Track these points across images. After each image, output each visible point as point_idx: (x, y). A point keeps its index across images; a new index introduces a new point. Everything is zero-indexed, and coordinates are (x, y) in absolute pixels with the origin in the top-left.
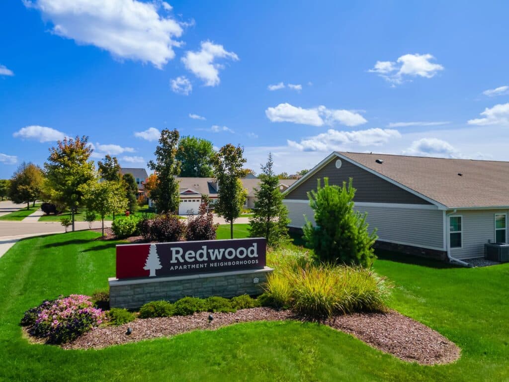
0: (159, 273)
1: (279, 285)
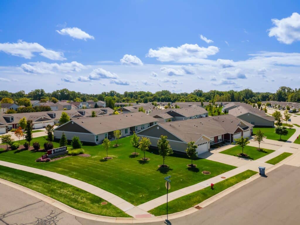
0: (53, 153)
1: (70, 152)
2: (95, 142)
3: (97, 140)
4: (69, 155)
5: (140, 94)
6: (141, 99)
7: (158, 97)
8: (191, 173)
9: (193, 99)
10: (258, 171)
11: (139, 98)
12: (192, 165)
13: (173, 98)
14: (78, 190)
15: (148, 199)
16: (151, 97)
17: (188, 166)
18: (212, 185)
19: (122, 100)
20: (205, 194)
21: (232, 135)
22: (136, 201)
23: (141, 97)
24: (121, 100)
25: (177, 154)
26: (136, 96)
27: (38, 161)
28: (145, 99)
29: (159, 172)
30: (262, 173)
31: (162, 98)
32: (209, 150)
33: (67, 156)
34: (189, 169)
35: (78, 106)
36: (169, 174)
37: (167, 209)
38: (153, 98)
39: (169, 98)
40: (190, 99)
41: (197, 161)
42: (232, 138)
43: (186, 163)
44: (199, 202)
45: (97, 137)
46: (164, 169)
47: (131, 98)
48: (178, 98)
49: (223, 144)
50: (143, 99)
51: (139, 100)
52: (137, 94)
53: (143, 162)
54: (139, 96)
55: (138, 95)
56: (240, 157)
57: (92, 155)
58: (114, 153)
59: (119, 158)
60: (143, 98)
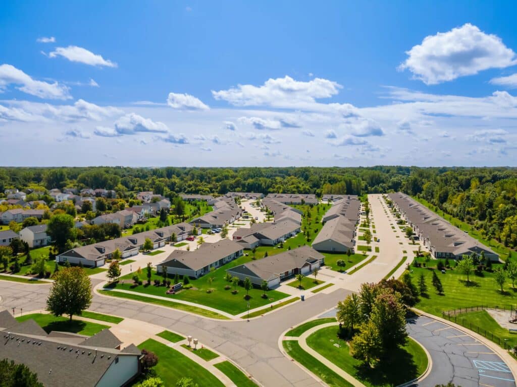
0: (175, 288)
1: (184, 287)
2: (195, 276)
3: (196, 275)
4: (184, 289)
5: (215, 176)
6: (217, 183)
7: (243, 182)
8: (263, 300)
9: (294, 187)
10: (301, 297)
11: (214, 183)
12: (264, 295)
13: (266, 183)
14: (204, 310)
15: (240, 313)
16: (232, 181)
17: (262, 295)
18: (272, 306)
19: (187, 184)
20: (267, 310)
21: (300, 269)
22: (234, 314)
23: (217, 181)
24: (185, 185)
25: (256, 287)
26: (209, 178)
27: (168, 293)
28: (223, 184)
29: (244, 300)
30: (303, 299)
31: (249, 184)
32: (280, 283)
33: (183, 290)
34: (262, 297)
35: (139, 213)
36: (250, 301)
37: (248, 316)
38: (235, 182)
39: (259, 184)
40: (289, 187)
41: (269, 292)
42: (300, 272)
43: (261, 293)
44: (263, 313)
45: (196, 272)
46: (248, 298)
47: (201, 181)
48: (272, 183)
49: (293, 276)
50: (220, 183)
51: (214, 185)
52: (210, 176)
53: (235, 293)
54: (214, 178)
55: (212, 177)
56: (298, 288)
57: (199, 288)
58: (214, 286)
59: (218, 290)
60: (220, 181)
